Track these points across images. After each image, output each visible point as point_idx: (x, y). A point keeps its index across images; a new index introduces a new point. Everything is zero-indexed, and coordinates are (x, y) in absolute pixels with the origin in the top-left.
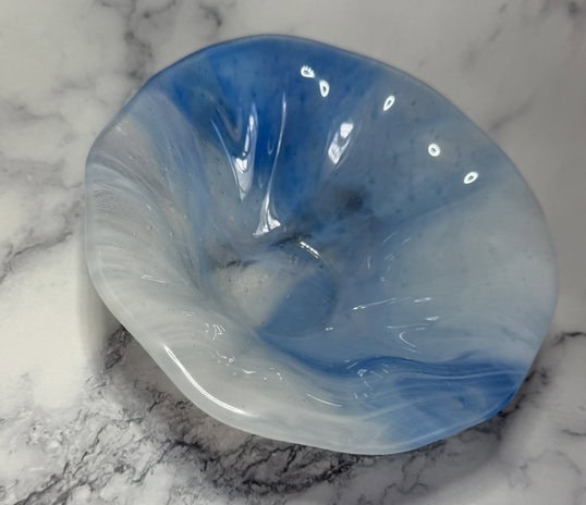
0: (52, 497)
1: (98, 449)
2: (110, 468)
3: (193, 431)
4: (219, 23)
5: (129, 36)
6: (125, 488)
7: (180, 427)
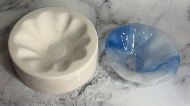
0: (95, 80)
1: (100, 73)
2: (102, 76)
3: (113, 70)
4: (110, 8)
5: (96, 12)
6: (105, 78)
7: (111, 70)
